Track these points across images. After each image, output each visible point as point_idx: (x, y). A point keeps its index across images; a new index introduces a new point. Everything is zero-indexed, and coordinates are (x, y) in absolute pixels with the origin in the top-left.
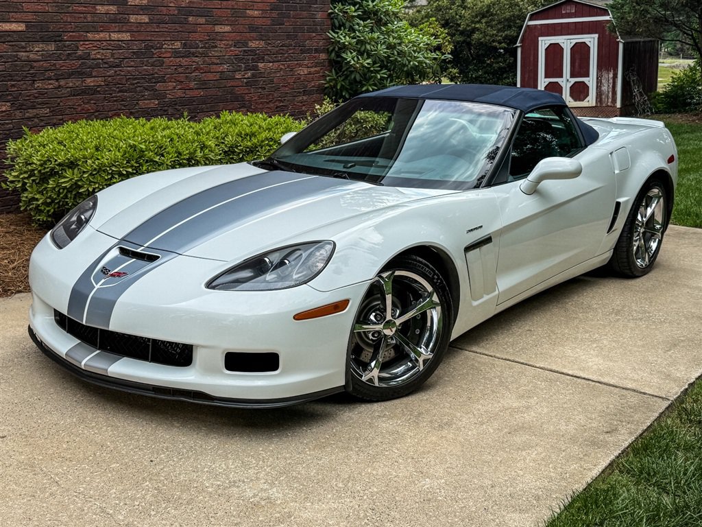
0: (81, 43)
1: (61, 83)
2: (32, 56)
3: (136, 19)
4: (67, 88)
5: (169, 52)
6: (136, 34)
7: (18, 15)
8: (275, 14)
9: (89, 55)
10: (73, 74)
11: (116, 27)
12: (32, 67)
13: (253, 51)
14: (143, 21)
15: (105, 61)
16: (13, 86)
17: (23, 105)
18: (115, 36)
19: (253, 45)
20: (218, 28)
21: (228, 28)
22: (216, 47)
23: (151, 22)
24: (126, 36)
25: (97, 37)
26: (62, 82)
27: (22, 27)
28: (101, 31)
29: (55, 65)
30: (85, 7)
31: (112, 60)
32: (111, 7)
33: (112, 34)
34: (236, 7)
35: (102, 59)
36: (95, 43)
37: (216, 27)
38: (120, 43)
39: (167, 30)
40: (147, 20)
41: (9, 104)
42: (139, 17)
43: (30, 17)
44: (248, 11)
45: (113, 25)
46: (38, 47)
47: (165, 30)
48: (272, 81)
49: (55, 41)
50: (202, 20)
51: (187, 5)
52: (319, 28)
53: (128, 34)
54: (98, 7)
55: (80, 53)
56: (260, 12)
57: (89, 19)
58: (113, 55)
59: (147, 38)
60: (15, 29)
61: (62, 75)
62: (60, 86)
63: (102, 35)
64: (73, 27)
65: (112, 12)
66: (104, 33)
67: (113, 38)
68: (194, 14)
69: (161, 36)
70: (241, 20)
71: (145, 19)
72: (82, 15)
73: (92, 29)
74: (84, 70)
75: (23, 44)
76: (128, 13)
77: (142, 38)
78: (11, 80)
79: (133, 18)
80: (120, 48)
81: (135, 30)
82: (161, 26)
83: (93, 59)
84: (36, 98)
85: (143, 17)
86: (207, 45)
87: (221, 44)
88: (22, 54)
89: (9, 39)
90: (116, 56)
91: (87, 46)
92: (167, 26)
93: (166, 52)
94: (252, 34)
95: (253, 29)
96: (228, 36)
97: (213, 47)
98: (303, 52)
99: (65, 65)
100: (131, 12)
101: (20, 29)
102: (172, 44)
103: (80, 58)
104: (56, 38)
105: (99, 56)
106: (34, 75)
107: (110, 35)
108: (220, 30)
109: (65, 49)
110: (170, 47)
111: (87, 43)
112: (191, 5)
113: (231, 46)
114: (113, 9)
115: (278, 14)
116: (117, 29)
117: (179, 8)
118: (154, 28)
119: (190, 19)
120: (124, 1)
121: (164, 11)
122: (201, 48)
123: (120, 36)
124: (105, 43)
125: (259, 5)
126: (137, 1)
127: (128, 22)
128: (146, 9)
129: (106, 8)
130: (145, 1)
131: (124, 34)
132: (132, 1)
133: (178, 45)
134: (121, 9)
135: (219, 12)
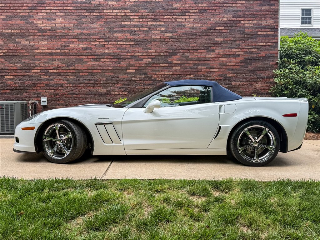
0: (154, 75)
2: (136, 79)
3: (176, 68)
5: (188, 78)
7: (133, 67)
8: (242, 64)
9: (156, 79)
10: (149, 85)
12: (136, 82)
13: (229, 78)
16: (129, 87)
17: (131, 93)
18: (166, 73)
19: (229, 76)
20: (212, 70)
21: (216, 70)
22: (210, 76)
23: (181, 69)
24: (171, 73)
26: (145, 87)
27: (134, 71)
28: (161, 72)
29: (144, 82)
30: (156, 65)
32: (166, 64)
34: (222, 62)
35: (161, 80)
36: (159, 76)
37: (211, 69)
38: (168, 75)
39: (188, 71)
41: (127, 92)
43: (137, 68)
44: (228, 64)
45: (166, 70)
46: (139, 76)
48: (239, 89)
49: (144, 75)
50: (205, 67)
51: (198, 62)
52: (270, 68)
54: (161, 65)
55: (153, 78)
56: (235, 64)
57: (157, 68)
58: (165, 79)
59: (179, 74)
60: (131, 71)
61: (146, 85)
62: (144, 88)
63: (161, 73)
64: (151, 70)
68: (201, 65)
69: (185, 73)
70: (224, 67)
71: (179, 68)
72: (155, 67)
73: (158, 71)
75: (134, 76)
76: (172, 66)
77: (177, 74)
78: (129, 86)
79: (174, 68)
80: (168, 77)
81: (174, 71)
82: (185, 70)
84: (136, 91)
85: (178, 67)
86: (206, 76)
87: (213, 75)
88: (133, 79)
89: (129, 74)
90: (166, 79)
94: (229, 72)
95: (229, 70)
96: (217, 73)
97: (208, 76)
98: (258, 78)
99: (147, 82)
100: (174, 66)
101: (133, 71)
102: (190, 76)
103: (153, 80)
104: (145, 74)
105: (160, 79)
106: (136, 84)
107: (164, 73)
108: (213, 71)
109: (147, 77)
110: (189, 76)
111: (156, 75)
112: (200, 63)
113: (218, 76)
114: (167, 65)
115: (245, 64)
116: (168, 71)
117: (194, 64)
118: (183, 70)
119: (199, 67)
120: (171, 62)
121: (187, 65)
122: (203, 77)
123: (168, 73)
124: (162, 75)
125: (234, 61)
126: (176, 62)
127: (172, 69)
128: (180, 65)
129: (164, 65)
130: (179, 62)
131: (170, 73)
132: (174, 62)
133: (192, 76)
134: (170, 65)
135: (213, 65)
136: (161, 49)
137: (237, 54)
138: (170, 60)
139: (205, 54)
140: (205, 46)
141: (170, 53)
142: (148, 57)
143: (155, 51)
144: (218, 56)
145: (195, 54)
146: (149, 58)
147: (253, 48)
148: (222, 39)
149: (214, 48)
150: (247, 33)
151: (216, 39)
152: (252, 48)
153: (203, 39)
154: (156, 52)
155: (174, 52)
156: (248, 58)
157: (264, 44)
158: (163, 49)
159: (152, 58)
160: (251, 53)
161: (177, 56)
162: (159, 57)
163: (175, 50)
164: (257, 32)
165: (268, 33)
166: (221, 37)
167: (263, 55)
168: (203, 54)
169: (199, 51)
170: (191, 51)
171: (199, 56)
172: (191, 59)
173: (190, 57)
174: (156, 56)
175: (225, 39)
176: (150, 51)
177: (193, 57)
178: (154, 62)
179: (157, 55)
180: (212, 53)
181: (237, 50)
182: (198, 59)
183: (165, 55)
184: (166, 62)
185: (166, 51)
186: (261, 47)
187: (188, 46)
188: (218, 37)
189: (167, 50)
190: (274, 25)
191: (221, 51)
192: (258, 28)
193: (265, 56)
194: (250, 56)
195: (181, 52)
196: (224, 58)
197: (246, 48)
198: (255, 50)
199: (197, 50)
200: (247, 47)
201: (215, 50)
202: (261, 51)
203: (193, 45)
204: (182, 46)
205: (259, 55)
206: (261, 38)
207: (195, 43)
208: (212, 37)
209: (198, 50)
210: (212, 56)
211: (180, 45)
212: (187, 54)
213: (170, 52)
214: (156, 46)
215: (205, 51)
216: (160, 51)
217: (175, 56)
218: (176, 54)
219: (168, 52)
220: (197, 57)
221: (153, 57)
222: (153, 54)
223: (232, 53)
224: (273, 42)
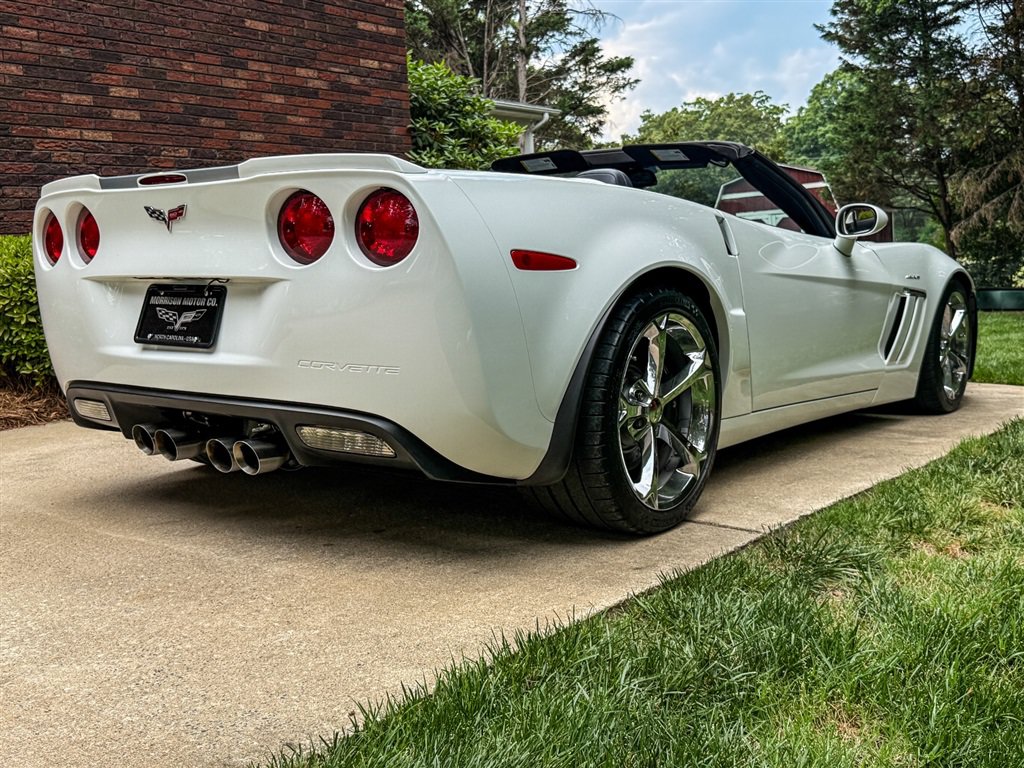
0: (38, 140)
1: (6, 191)
3: (122, 115)
4: (15, 198)
5: (172, 160)
6: (121, 134)
8: (329, 124)
9: (50, 157)
10: (24, 180)
11: (90, 123)
14: (131, 118)
15: (73, 166)
18: (88, 135)
20: (244, 135)
21: (258, 137)
22: (241, 159)
23: (143, 120)
24: (107, 136)
25: (62, 133)
28: (69, 127)
30: (46, 94)
31: (84, 165)
32: (84, 97)
33: (85, 133)
34: (271, 110)
35: (69, 164)
36: (60, 142)
37: (242, 133)
38: (97, 144)
39: (167, 132)
40: (138, 117)
42: (126, 112)
44: (289, 117)
45: (87, 120)
47: (164, 131)
50: (222, 123)
51: (199, 102)
52: (394, 146)
53: (109, 133)
54: (64, 96)
55: (35, 153)
56: (308, 119)
57: (51, 110)
58: (85, 159)
59: (137, 141)
61: (8, 180)
63: (70, 132)
64: (27, 118)
65: (86, 103)
66: (73, 130)
67: (86, 138)
68: (208, 114)
69: (160, 139)
70: (279, 128)
71: (135, 116)
72: (40, 105)
73: (54, 123)
74: (40, 176)
76: (110, 106)
77: (130, 140)
79: (116, 114)
80: (96, 150)
81: (119, 128)
82: (158, 126)
83: (55, 163)
85: (132, 113)
86: (228, 156)
90: (90, 161)
91: (46, 145)
92: (167, 126)
93: (165, 161)
94: (295, 147)
95: (295, 139)
96: (259, 147)
97: (236, 159)
99: (13, 168)
100: (114, 106)
102: (175, 151)
103: (35, 160)
105: (64, 160)
107: (81, 133)
108: (247, 138)
109: (13, 146)
110: (173, 154)
111: (47, 141)
112: (204, 103)
114: (87, 100)
115: (334, 124)
116: (93, 126)
117: (186, 105)
118: (148, 128)
119: (203, 120)
120: (104, 90)
121: (164, 107)
122: (219, 159)
123: (97, 135)
124: (74, 143)
125: (306, 110)
126: (123, 92)
127: (110, 117)
128: (137, 103)
129: (77, 97)
130: (135, 93)
131: (103, 133)
132: (115, 91)
133: (184, 152)
134: (99, 101)
135: (246, 115)
136: (61, 30)
137: (310, 85)
138: (97, 78)
139: (218, 71)
140: (217, 40)
141: (94, 52)
142: (7, 57)
143: (35, 33)
144: (260, 85)
145: (187, 67)
146: (11, 62)
147: (351, 73)
148: (263, 27)
149: (243, 53)
150: (330, 18)
151: (248, 23)
152: (347, 71)
153: (208, 16)
154: (38, 40)
155: (111, 48)
156: (340, 107)
157: (376, 64)
158: (65, 28)
159: (27, 66)
160: (347, 89)
161: (125, 69)
162: (54, 60)
163: (114, 41)
164: (356, 20)
165: (382, 29)
166: (263, 18)
167: (374, 99)
168: (214, 70)
169: (200, 60)
170: (172, 54)
171: (200, 79)
172: (174, 87)
173: (170, 76)
174: (44, 56)
175: (275, 27)
176: (16, 29)
177: (180, 77)
178: (37, 83)
179: (44, 51)
180: (240, 73)
181: (311, 73)
182: (196, 89)
183: (78, 56)
184: (86, 88)
185: (80, 42)
186: (370, 72)
187: (159, 33)
188: (254, 14)
189: (85, 39)
190: (395, 6)
191: (267, 68)
192: (356, 7)
193: (380, 103)
194: (344, 98)
195: (138, 54)
196: (277, 96)
197: (333, 69)
198: (354, 80)
199: (193, 52)
200: (336, 67)
201: (250, 63)
202: (371, 87)
203: (178, 32)
204: (138, 29)
205: (366, 100)
206: (367, 43)
207: (184, 25)
208: (233, 13)
209: (196, 54)
210: (242, 85)
211: (132, 24)
212: (159, 65)
213: (96, 46)
214: (38, 14)
215: (217, 60)
216: (57, 36)
217: (117, 66)
218: (119, 61)
219: (89, 45)
220: (192, 79)
221: (31, 58)
222: (29, 47)
223: (296, 81)
224: (396, 61)
